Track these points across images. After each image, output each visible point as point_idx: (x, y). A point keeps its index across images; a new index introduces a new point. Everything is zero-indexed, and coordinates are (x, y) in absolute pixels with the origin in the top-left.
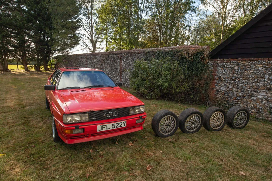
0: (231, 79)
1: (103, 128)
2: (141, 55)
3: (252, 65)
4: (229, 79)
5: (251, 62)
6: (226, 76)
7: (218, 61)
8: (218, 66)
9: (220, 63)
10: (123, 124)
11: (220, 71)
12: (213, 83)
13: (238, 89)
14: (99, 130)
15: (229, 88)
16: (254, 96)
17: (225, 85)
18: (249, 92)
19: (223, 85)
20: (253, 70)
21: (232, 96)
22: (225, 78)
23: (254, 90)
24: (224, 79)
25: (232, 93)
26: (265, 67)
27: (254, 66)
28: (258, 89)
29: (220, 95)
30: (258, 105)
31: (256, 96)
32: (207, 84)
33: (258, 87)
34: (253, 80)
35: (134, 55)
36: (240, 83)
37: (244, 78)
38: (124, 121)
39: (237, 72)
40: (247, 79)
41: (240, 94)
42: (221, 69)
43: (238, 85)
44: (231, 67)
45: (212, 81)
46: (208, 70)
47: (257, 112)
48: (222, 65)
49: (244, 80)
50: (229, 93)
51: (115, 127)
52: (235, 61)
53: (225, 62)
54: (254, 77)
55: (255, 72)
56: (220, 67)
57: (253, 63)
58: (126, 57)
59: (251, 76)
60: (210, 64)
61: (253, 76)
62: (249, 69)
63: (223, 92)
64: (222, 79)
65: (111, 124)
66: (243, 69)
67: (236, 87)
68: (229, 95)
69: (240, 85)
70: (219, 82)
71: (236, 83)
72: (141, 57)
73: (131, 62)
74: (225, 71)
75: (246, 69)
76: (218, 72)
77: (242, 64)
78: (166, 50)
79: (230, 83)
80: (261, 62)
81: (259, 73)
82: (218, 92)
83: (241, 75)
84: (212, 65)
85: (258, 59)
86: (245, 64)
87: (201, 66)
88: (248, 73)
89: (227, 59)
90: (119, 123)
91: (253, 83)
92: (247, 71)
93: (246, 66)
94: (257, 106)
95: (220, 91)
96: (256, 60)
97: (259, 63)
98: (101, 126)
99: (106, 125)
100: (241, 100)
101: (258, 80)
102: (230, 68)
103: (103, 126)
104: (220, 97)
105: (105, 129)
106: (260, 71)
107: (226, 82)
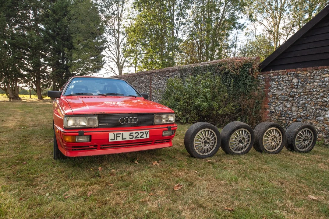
0: (289, 96)
1: (117, 137)
2: (175, 74)
3: (315, 76)
4: (286, 95)
5: (314, 72)
6: (282, 92)
7: (271, 73)
8: (271, 79)
9: (274, 76)
10: (144, 134)
11: (275, 86)
12: (265, 101)
13: (299, 107)
14: (111, 139)
15: (286, 107)
16: (320, 116)
17: (281, 103)
18: (314, 110)
19: (279, 103)
20: (318, 82)
21: (291, 117)
22: (281, 95)
23: (320, 107)
24: (279, 95)
25: (291, 113)
27: (319, 77)
28: (325, 106)
29: (275, 116)
30: (327, 127)
31: (323, 116)
32: (258, 103)
33: (325, 104)
34: (318, 95)
35: (167, 74)
36: (301, 99)
37: (305, 92)
38: (146, 131)
39: (296, 86)
40: (310, 94)
41: (302, 114)
42: (275, 83)
43: (298, 103)
45: (264, 100)
46: (259, 86)
47: (325, 136)
48: (276, 79)
49: (306, 95)
50: (287, 114)
51: (134, 137)
52: (294, 72)
53: (280, 74)
54: (320, 90)
55: (321, 84)
56: (274, 81)
57: (317, 72)
58: (157, 77)
59: (315, 89)
60: (261, 78)
61: (318, 89)
62: (312, 81)
63: (279, 113)
64: (277, 96)
65: (128, 133)
66: (305, 81)
67: (296, 105)
68: (287, 116)
69: (301, 102)
70: (274, 100)
71: (296, 100)
72: (175, 76)
73: (163, 83)
74: (281, 85)
75: (308, 81)
76: (272, 87)
77: (302, 75)
78: (206, 65)
79: (287, 100)
81: (325, 85)
82: (273, 114)
83: (302, 89)
84: (264, 80)
85: (323, 67)
86: (306, 74)
87: (249, 81)
88: (311, 86)
89: (282, 70)
90: (139, 132)
91: (319, 98)
92: (309, 84)
93: (308, 77)
94: (325, 129)
95: (275, 111)
96: (320, 69)
97: (325, 72)
98: (115, 134)
99: (121, 133)
100: (303, 121)
101: (325, 94)
102: (287, 82)
103: (117, 134)
104: (275, 120)
105: (120, 139)
106: (327, 82)
107: (283, 99)
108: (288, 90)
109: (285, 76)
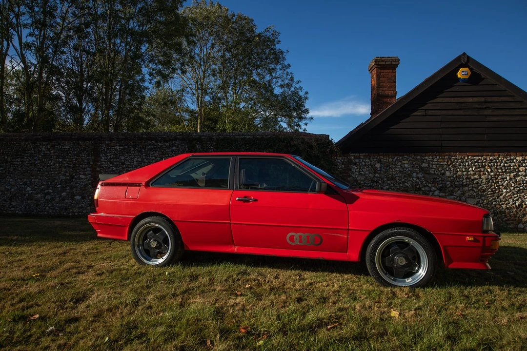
5: (396, 158)
9: (355, 159)
22: (363, 181)
26: (412, 164)
34: (399, 180)
44: (371, 165)
46: (337, 170)
53: (362, 157)
55: (402, 170)
60: (339, 161)
64: (359, 182)
66: (387, 166)
71: (380, 186)
72: (174, 148)
80: (407, 158)
91: (400, 183)
96: (400, 156)
108: (370, 175)
109: (367, 160)
